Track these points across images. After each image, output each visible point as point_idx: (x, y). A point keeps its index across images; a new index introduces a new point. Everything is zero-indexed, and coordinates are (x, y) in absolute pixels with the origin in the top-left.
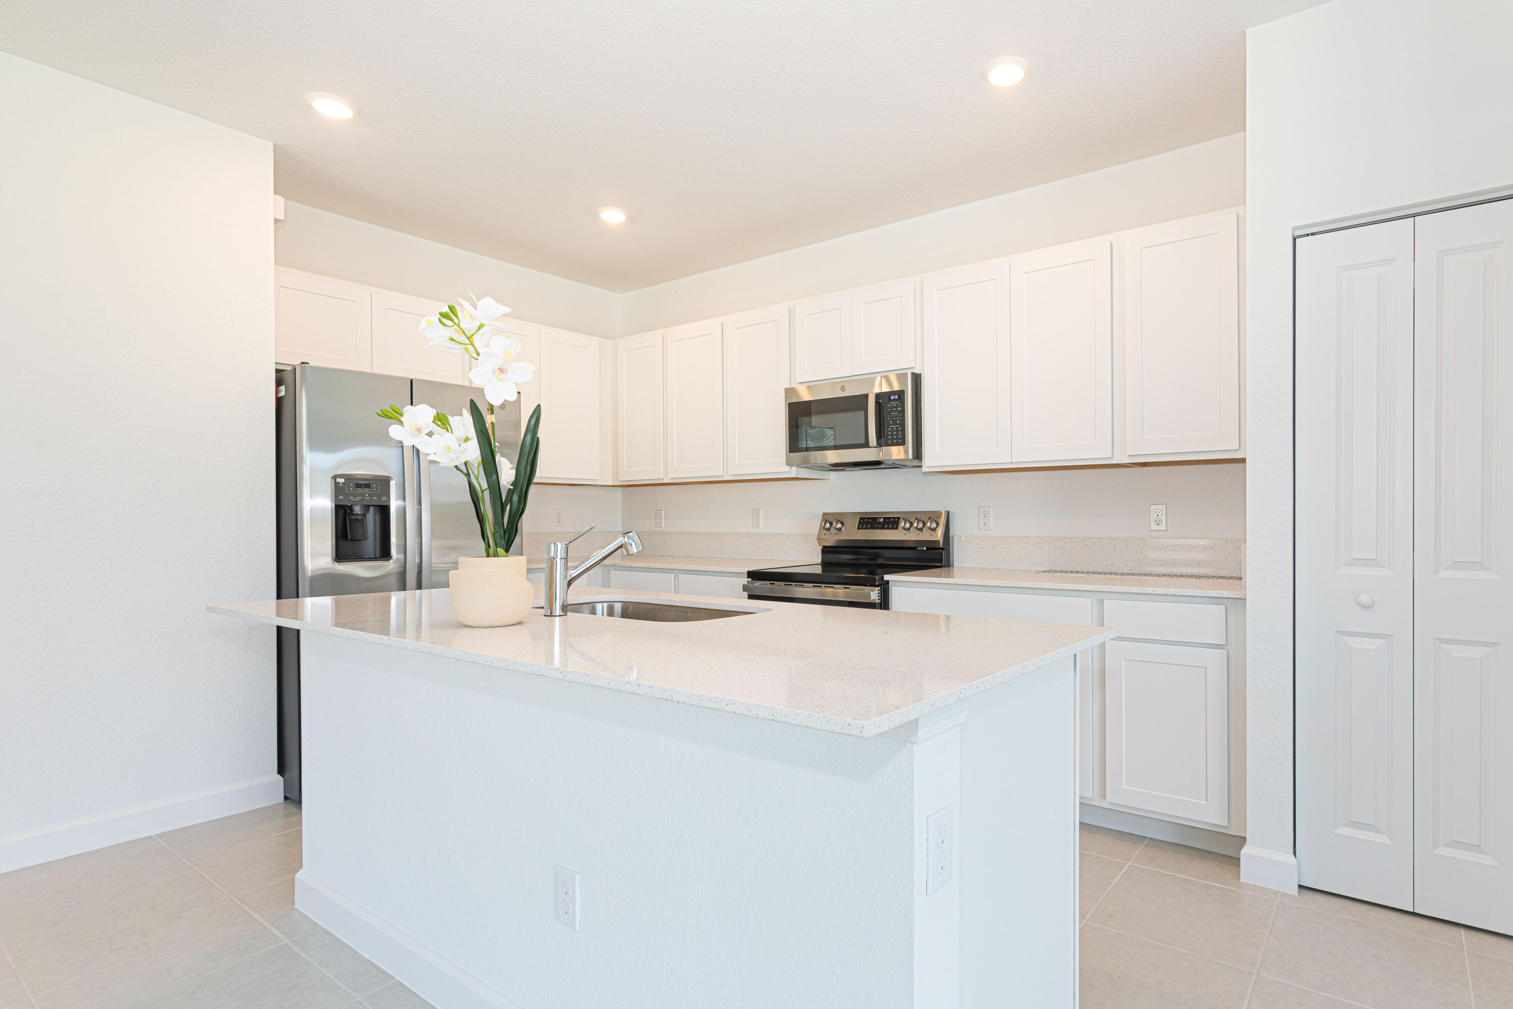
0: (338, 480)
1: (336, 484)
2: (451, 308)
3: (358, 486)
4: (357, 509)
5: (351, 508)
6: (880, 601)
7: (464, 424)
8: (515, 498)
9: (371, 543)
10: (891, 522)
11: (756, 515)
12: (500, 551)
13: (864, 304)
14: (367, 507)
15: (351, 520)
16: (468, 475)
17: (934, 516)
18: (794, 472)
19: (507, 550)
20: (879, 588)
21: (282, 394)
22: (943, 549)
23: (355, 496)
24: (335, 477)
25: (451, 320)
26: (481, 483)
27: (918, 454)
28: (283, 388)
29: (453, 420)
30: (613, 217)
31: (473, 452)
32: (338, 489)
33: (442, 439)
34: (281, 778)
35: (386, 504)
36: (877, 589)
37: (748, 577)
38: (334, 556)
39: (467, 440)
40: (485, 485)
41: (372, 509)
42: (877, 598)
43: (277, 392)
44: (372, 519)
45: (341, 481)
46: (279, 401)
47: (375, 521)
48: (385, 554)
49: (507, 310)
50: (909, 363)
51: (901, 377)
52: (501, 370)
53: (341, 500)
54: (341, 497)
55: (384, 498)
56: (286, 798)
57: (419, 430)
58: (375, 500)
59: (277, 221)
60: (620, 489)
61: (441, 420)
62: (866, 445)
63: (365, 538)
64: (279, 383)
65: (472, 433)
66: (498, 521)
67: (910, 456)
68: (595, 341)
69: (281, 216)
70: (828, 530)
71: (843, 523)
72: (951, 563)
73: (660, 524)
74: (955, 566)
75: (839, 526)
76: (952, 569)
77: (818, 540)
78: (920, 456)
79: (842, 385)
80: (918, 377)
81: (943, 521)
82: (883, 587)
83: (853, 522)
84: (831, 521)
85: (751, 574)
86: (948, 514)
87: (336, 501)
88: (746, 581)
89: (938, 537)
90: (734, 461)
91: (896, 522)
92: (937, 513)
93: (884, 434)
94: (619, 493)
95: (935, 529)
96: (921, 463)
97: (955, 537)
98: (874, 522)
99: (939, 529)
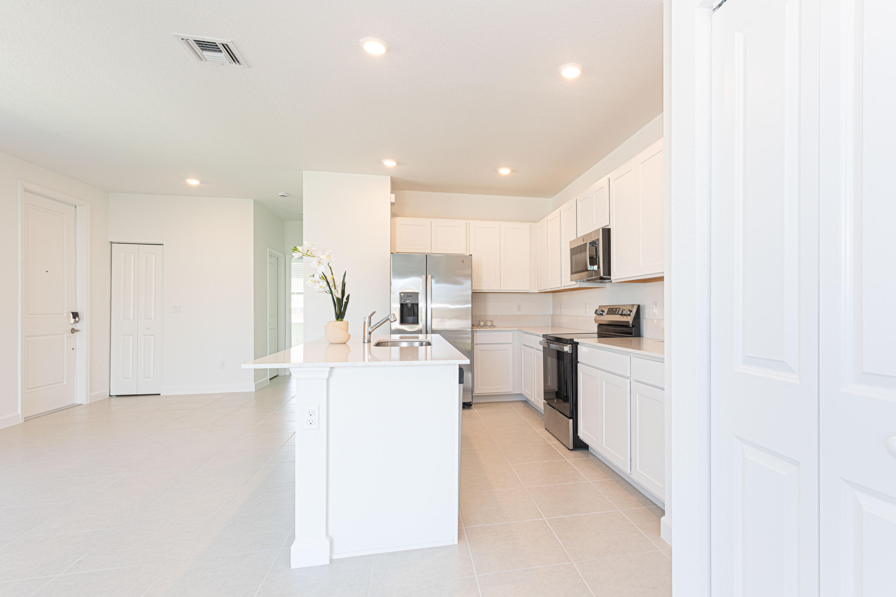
0: (401, 294)
1: (401, 296)
2: (294, 247)
3: (408, 296)
4: (408, 305)
5: (406, 304)
6: (571, 352)
9: (413, 318)
13: (594, 193)
15: (406, 309)
18: (578, 284)
20: (571, 345)
22: (639, 327)
23: (407, 300)
24: (400, 293)
25: (296, 250)
30: (505, 171)
32: (401, 298)
35: (417, 303)
36: (569, 345)
38: (400, 322)
41: (413, 305)
42: (569, 350)
44: (413, 308)
45: (402, 294)
47: (414, 310)
48: (416, 322)
50: (605, 223)
51: (597, 232)
53: (402, 301)
55: (416, 301)
58: (414, 301)
60: (551, 294)
63: (412, 315)
67: (602, 275)
68: (527, 225)
69: (393, 201)
70: (598, 315)
71: (603, 311)
72: (642, 335)
73: (561, 311)
74: (644, 336)
75: (601, 313)
76: (641, 338)
77: (596, 321)
78: (609, 274)
79: (583, 238)
80: (609, 230)
81: (634, 311)
82: (575, 345)
83: (606, 311)
84: (600, 310)
85: (544, 336)
86: (639, 306)
87: (400, 302)
88: (541, 339)
89: (630, 319)
90: (563, 279)
91: (619, 311)
92: (633, 305)
93: (592, 264)
94: (550, 296)
95: (629, 315)
96: (610, 279)
97: (644, 320)
98: (612, 311)
99: (633, 314)
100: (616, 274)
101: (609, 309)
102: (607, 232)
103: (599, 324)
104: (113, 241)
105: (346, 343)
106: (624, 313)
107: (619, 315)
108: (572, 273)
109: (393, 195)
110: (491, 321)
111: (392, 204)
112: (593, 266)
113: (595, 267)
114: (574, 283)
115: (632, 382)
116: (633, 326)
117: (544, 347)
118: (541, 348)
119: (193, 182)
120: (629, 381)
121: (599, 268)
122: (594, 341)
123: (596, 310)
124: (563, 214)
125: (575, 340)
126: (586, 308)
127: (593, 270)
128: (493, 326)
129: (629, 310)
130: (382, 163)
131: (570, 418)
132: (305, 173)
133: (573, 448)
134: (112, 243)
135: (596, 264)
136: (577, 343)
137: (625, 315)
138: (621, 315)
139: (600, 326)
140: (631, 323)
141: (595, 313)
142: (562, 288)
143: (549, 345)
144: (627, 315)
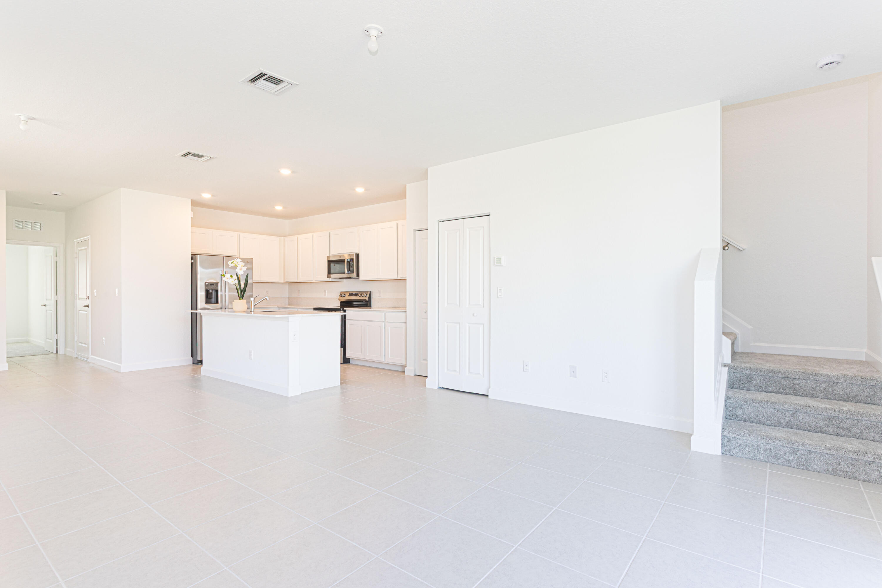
1: (206, 284)
3: (211, 285)
4: (210, 291)
5: (209, 290)
7: (235, 277)
8: (244, 290)
9: (213, 300)
10: (356, 294)
11: (299, 293)
12: (241, 299)
13: (346, 233)
14: (213, 290)
15: (209, 293)
16: (236, 286)
17: (366, 293)
19: (242, 299)
21: (193, 262)
22: (368, 302)
23: (210, 287)
26: (238, 287)
27: (358, 275)
28: (193, 260)
29: (233, 276)
30: (279, 208)
31: (237, 282)
32: (206, 286)
33: (232, 280)
34: (192, 358)
35: (218, 290)
37: (314, 309)
38: (205, 302)
39: (236, 280)
40: (239, 287)
41: (214, 291)
43: (191, 261)
44: (214, 294)
45: (207, 283)
46: (192, 263)
47: (215, 294)
48: (217, 302)
49: (241, 260)
50: (355, 251)
51: (354, 255)
52: (241, 269)
54: (207, 288)
55: (217, 288)
56: (193, 363)
57: (228, 278)
58: (215, 288)
59: (191, 218)
60: (288, 283)
61: (231, 276)
62: (344, 273)
63: (212, 298)
64: (192, 259)
65: (236, 278)
66: (241, 294)
67: (355, 276)
68: (278, 238)
69: (192, 217)
70: (342, 296)
71: (346, 295)
73: (299, 295)
74: (373, 306)
76: (370, 307)
77: (339, 300)
80: (359, 255)
81: (368, 294)
83: (349, 294)
84: (343, 294)
86: (370, 292)
89: (365, 298)
90: (315, 276)
91: (358, 294)
93: (349, 270)
94: (287, 285)
95: (365, 296)
96: (359, 278)
97: (373, 299)
98: (353, 294)
99: (368, 296)
100: (363, 276)
101: (351, 293)
103: (342, 302)
106: (360, 295)
107: (358, 296)
108: (328, 274)
109: (192, 212)
114: (329, 279)
115: (386, 323)
120: (384, 323)
121: (353, 273)
123: (340, 294)
124: (316, 238)
126: (325, 293)
132: (122, 189)
135: (351, 271)
136: (345, 311)
141: (339, 296)
142: (313, 281)
144: (362, 296)
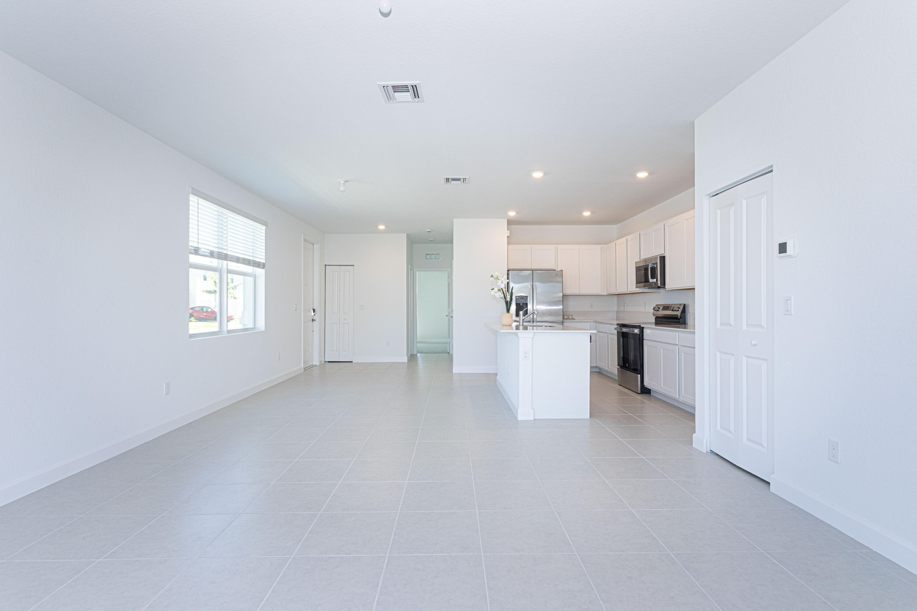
3: (521, 298)
4: (521, 304)
5: (519, 304)
6: (639, 333)
10: (669, 308)
13: (654, 231)
14: (523, 304)
15: (520, 307)
18: (638, 290)
20: (639, 329)
23: (520, 301)
24: (516, 296)
30: (587, 214)
32: (517, 299)
35: (527, 303)
36: (637, 329)
38: (515, 316)
45: (517, 297)
50: (660, 252)
51: (655, 258)
55: (526, 301)
58: (524, 302)
62: (648, 282)
67: (659, 285)
68: (599, 247)
69: (509, 235)
70: (655, 310)
71: (659, 308)
72: (686, 323)
73: (625, 308)
74: (688, 324)
75: (658, 309)
76: (686, 325)
77: (654, 315)
78: (664, 284)
79: (645, 260)
80: (664, 257)
81: (682, 308)
82: (642, 329)
83: (661, 308)
84: (657, 307)
85: (617, 324)
86: (685, 305)
87: (516, 301)
88: (616, 326)
89: (678, 313)
90: (629, 286)
91: (671, 308)
92: (681, 304)
93: (653, 277)
94: (615, 298)
95: (678, 310)
96: (665, 287)
97: (688, 314)
98: (666, 308)
99: (681, 310)
100: (669, 284)
101: (664, 306)
102: (663, 259)
103: (656, 317)
104: (326, 264)
105: (512, 325)
106: (674, 309)
107: (671, 310)
108: (637, 283)
109: (509, 231)
110: (571, 315)
111: (508, 237)
112: (653, 279)
113: (655, 280)
114: (638, 289)
115: (679, 346)
116: (681, 318)
117: (618, 332)
118: (615, 332)
119: (382, 227)
120: (677, 347)
121: (657, 281)
122: (654, 326)
123: (654, 308)
124: (629, 242)
125: (642, 326)
126: (645, 306)
127: (653, 282)
128: (573, 319)
129: (678, 307)
130: (508, 214)
131: (639, 374)
132: (455, 220)
133: (640, 393)
134: (326, 265)
135: (655, 278)
136: (643, 328)
137: (675, 310)
138: (672, 310)
139: (657, 318)
140: (679, 316)
141: (653, 309)
142: (628, 292)
143: (621, 330)
144: (677, 310)
